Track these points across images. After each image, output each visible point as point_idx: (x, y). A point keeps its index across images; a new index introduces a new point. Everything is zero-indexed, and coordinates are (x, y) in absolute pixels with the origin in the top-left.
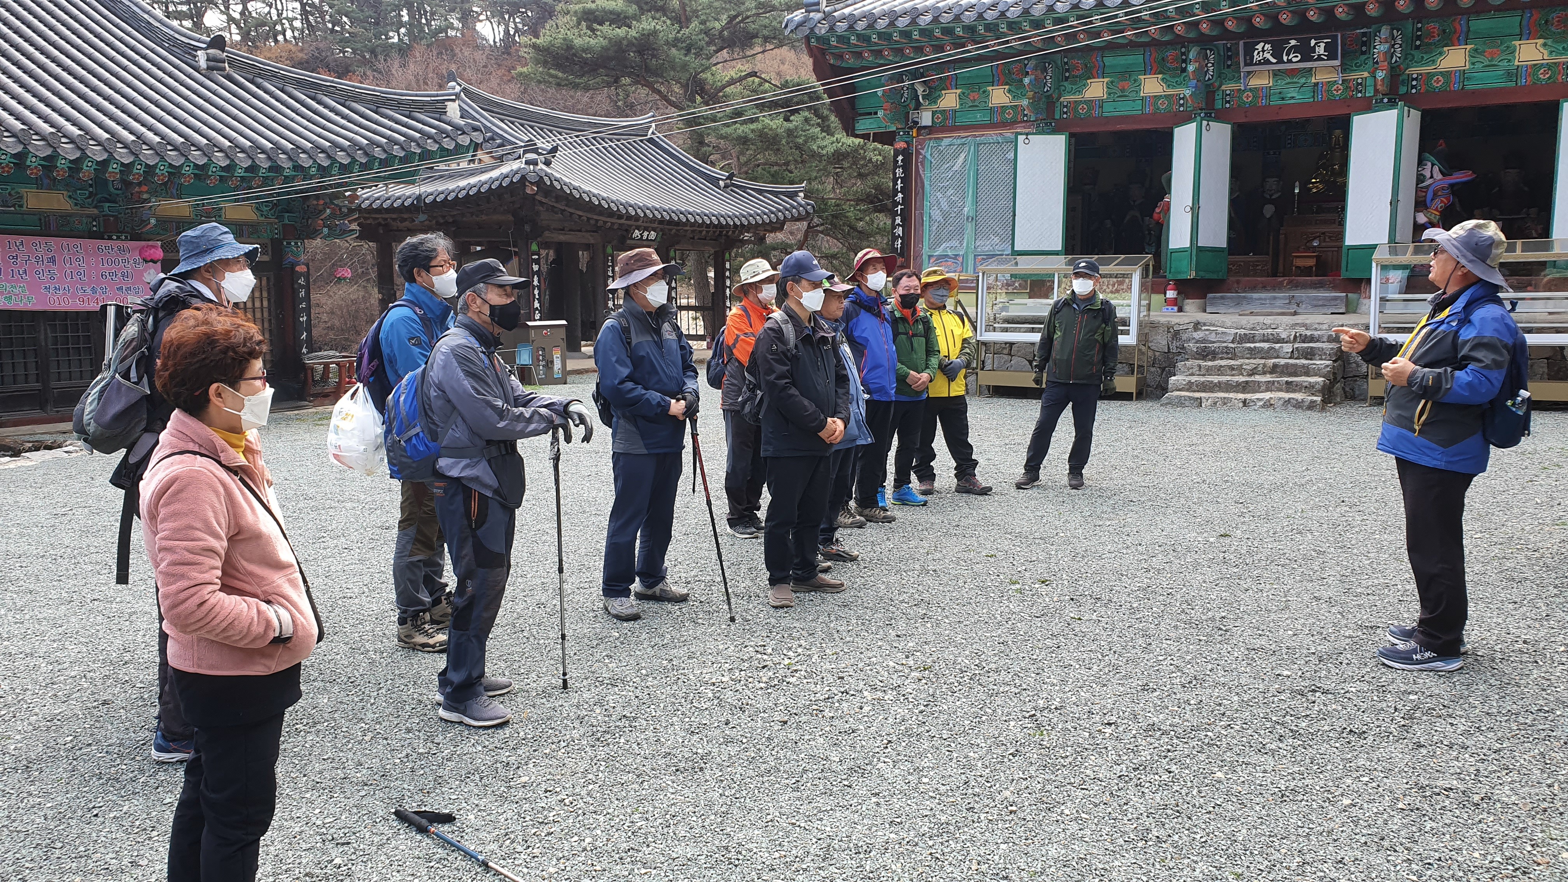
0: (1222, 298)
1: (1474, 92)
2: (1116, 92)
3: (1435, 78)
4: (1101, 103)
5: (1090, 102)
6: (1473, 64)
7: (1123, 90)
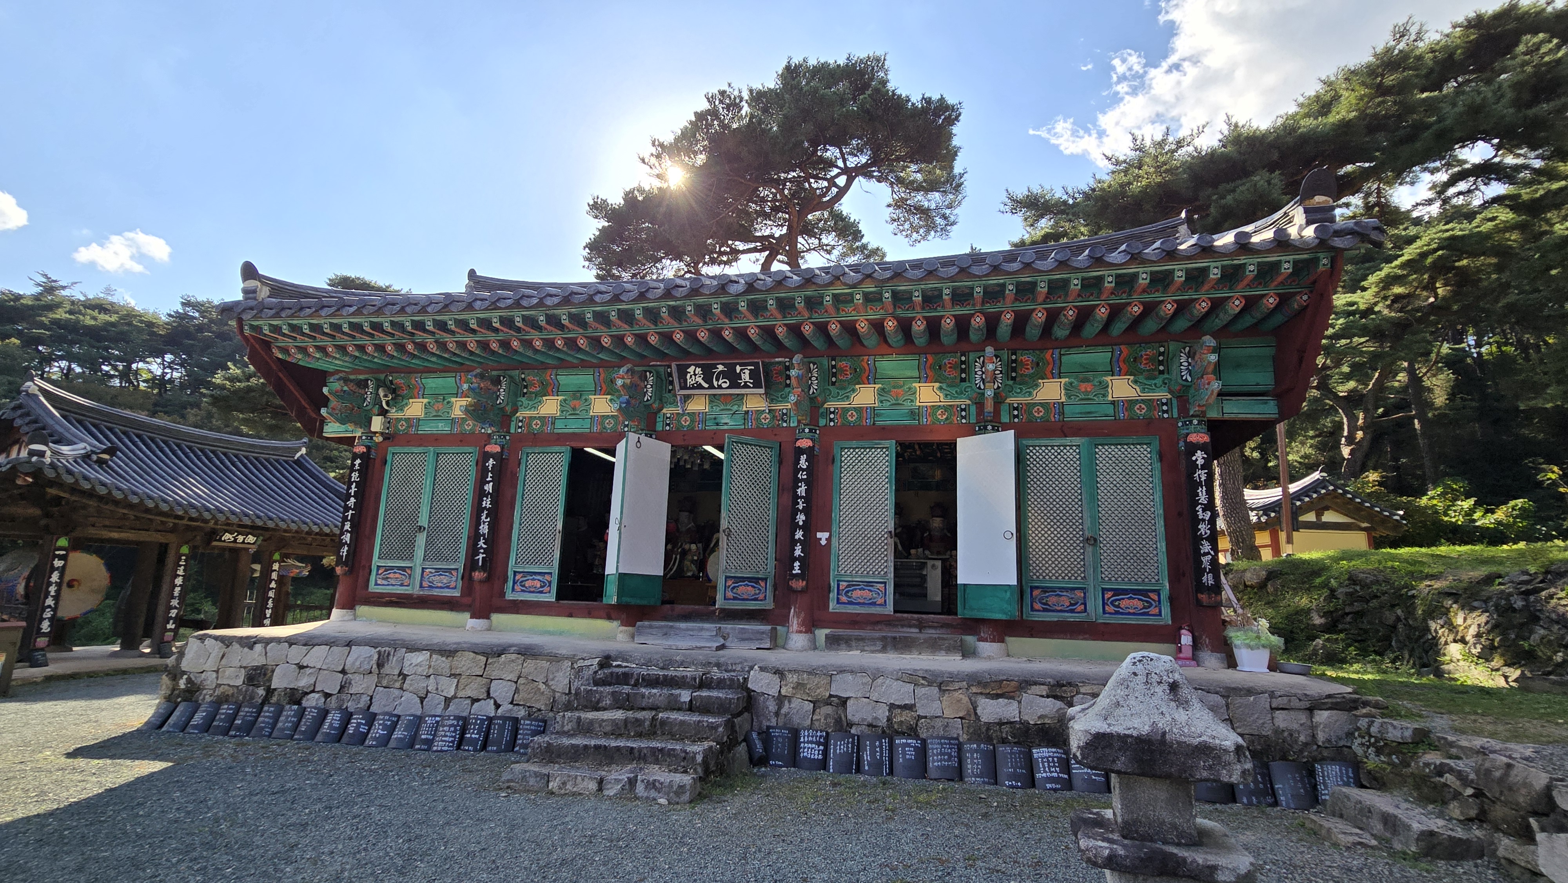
0: (651, 627)
1: (882, 429)
2: (569, 410)
3: (850, 414)
4: (554, 419)
5: (543, 419)
6: (881, 402)
7: (574, 409)
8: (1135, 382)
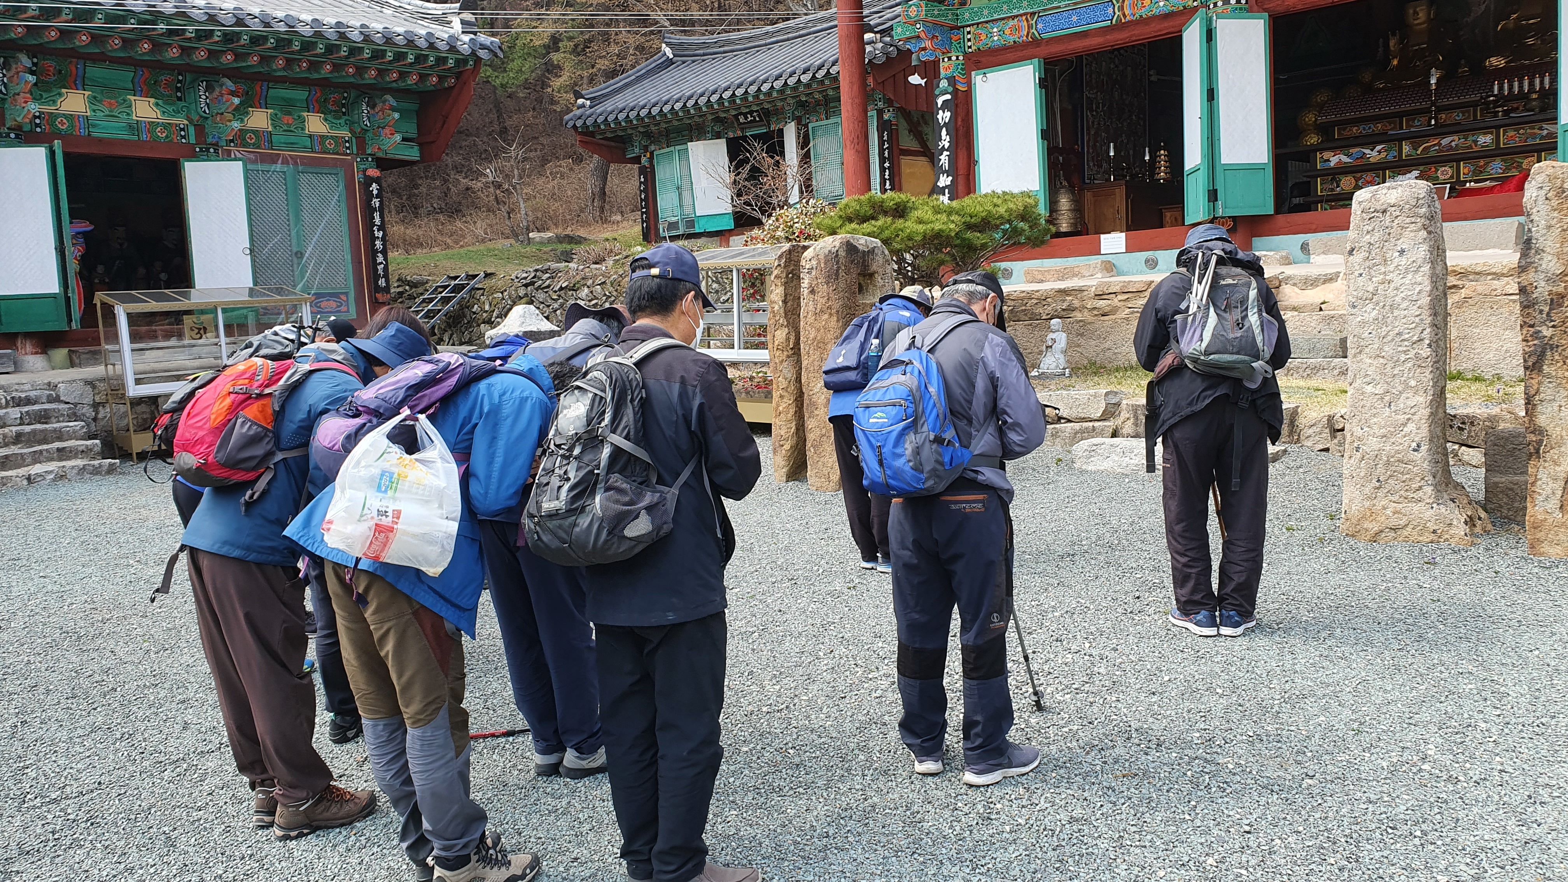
1: (100, 140)
3: (59, 120)
6: (94, 111)
8: (326, 120)
